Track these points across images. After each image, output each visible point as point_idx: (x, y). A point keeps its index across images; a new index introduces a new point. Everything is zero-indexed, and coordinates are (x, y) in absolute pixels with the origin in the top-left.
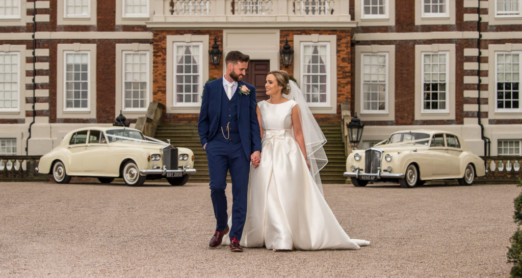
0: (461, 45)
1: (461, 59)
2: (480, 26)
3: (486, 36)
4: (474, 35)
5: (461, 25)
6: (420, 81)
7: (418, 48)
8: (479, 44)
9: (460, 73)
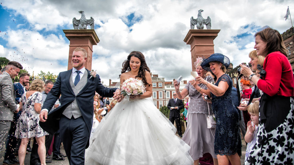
0: (163, 101)
1: (163, 102)
2: (165, 99)
3: (166, 100)
4: (165, 100)
5: (163, 99)
6: (159, 104)
7: (159, 101)
8: (165, 101)
9: (163, 104)
